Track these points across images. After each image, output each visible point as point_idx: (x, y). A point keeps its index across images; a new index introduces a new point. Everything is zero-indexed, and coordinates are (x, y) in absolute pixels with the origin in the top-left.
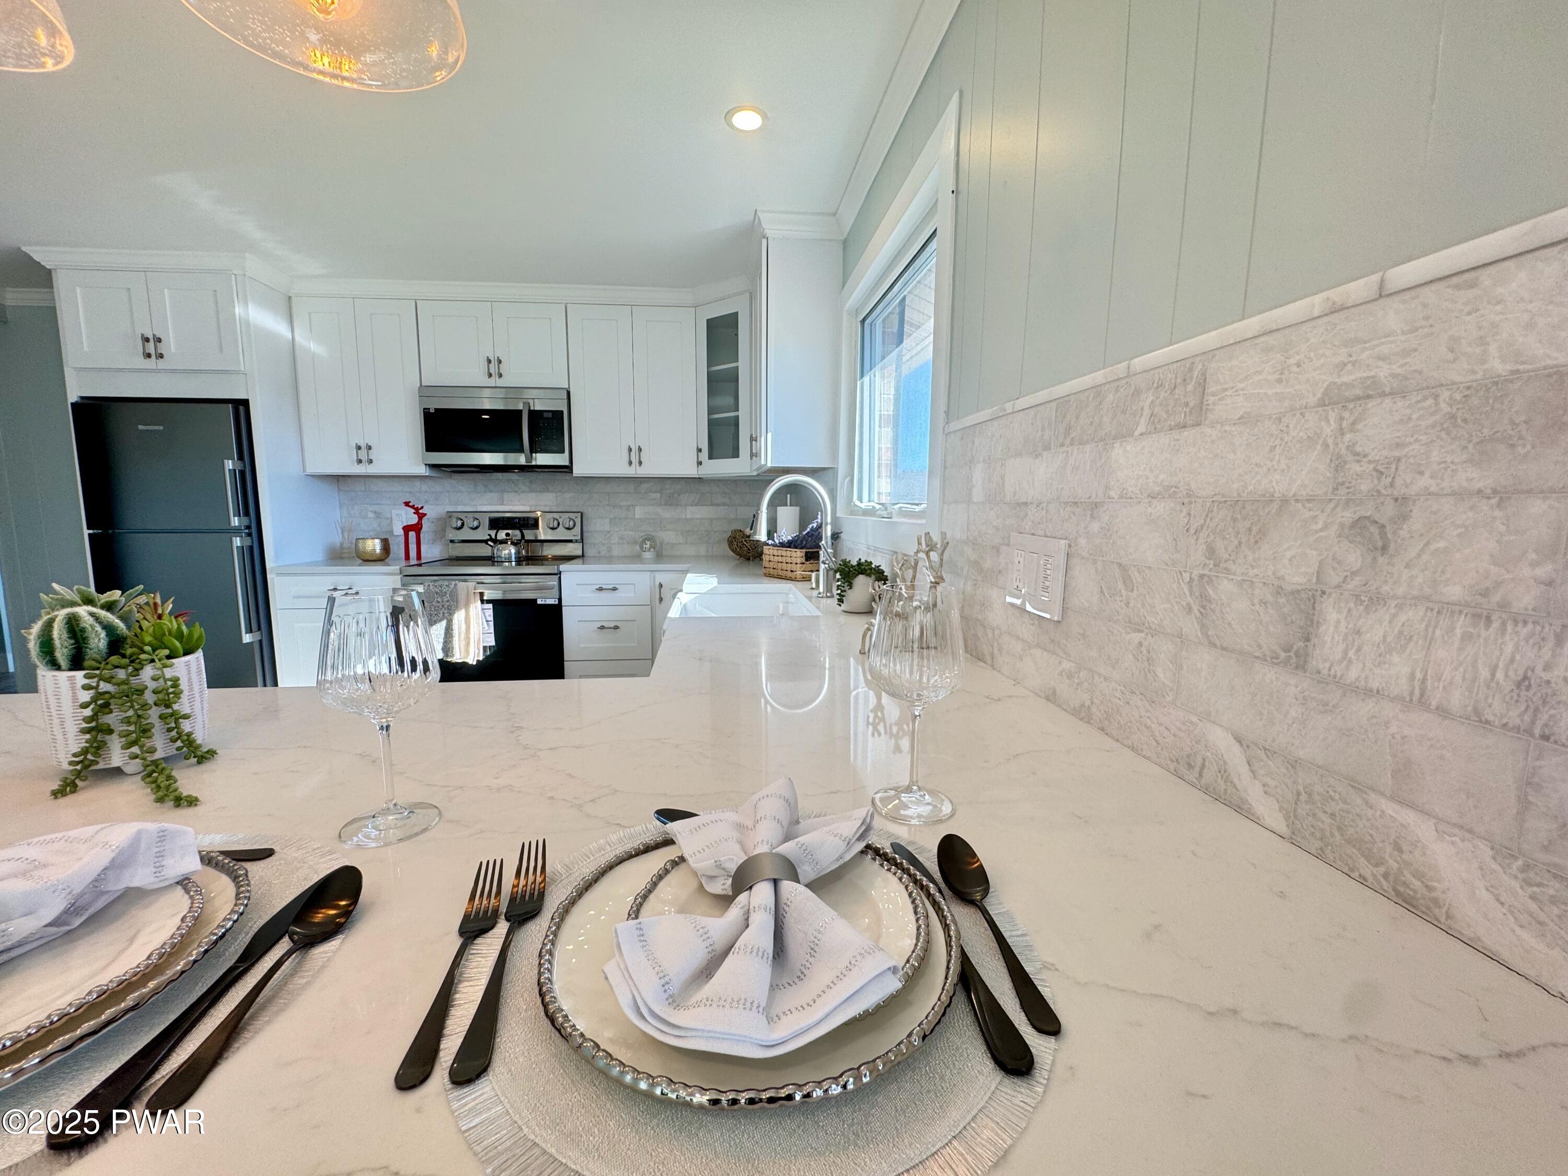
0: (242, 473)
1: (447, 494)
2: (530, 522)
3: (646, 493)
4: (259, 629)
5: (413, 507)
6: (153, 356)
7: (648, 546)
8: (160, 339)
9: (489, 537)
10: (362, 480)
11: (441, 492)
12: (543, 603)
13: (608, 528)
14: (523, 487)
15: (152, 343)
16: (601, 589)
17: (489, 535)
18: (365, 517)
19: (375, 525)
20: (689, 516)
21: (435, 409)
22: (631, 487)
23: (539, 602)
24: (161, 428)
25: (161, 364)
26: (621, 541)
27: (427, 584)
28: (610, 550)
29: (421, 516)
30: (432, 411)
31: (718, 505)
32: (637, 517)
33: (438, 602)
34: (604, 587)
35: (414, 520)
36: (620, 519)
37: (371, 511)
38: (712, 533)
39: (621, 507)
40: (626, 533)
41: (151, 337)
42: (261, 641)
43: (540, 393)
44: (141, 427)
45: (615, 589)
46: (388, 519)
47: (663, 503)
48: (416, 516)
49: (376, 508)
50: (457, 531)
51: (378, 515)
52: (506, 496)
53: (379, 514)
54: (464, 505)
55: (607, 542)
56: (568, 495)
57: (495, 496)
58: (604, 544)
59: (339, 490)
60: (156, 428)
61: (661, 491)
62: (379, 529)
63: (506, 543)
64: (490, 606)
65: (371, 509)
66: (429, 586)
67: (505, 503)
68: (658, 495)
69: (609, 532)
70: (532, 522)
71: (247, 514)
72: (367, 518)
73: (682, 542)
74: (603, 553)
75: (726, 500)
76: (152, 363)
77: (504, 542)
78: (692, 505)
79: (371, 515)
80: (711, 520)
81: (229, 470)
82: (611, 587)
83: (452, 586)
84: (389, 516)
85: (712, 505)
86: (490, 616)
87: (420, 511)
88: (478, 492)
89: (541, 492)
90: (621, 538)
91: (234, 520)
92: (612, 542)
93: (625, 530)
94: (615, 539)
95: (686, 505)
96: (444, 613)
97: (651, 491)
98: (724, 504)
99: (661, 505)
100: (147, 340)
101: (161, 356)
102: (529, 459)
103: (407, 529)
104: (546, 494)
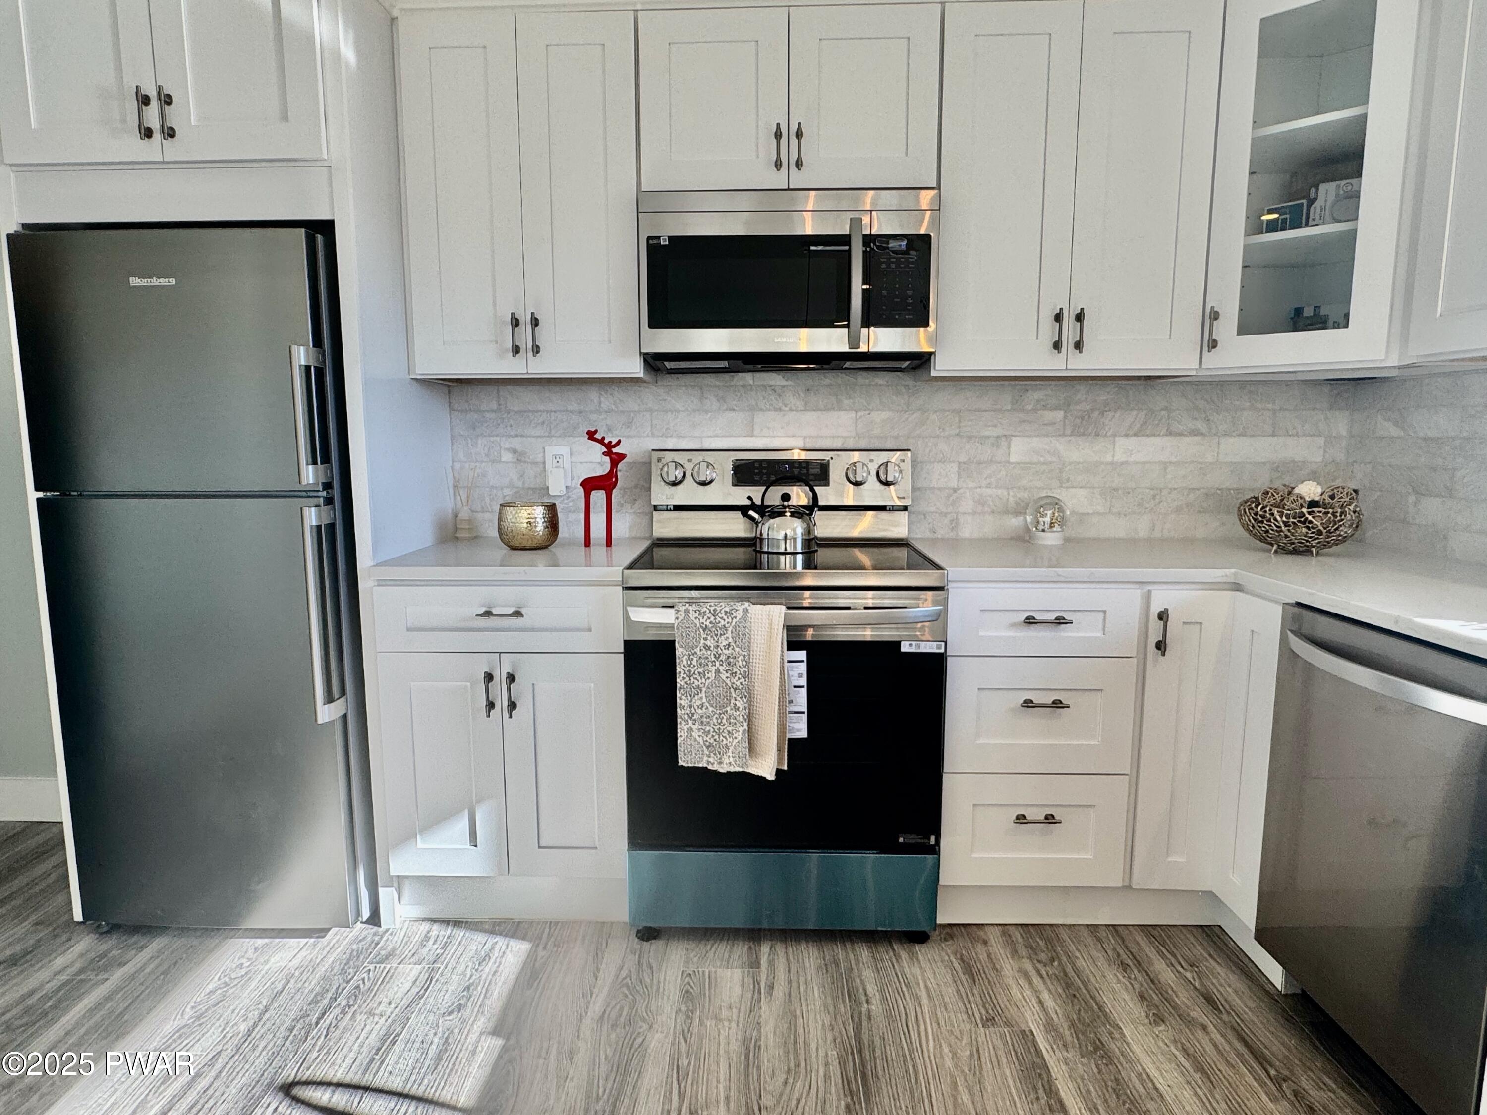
0: (320, 372)
1: (648, 415)
2: (812, 471)
3: (1035, 410)
4: (343, 693)
5: (601, 441)
6: (157, 136)
7: (1048, 519)
8: (169, 96)
9: (748, 503)
10: (492, 388)
11: (639, 412)
12: (912, 650)
13: (954, 484)
14: (792, 401)
15: (154, 104)
16: (1030, 621)
17: (750, 498)
18: (497, 461)
19: (514, 475)
20: (1119, 457)
21: (671, 238)
22: (1006, 399)
23: (905, 648)
24: (173, 281)
25: (172, 150)
26: (979, 509)
27: (682, 608)
28: (955, 525)
29: (616, 459)
30: (664, 242)
31: (1181, 434)
32: (1013, 459)
33: (707, 648)
34: (1039, 617)
35: (600, 466)
36: (979, 463)
37: (508, 450)
38: (1165, 492)
39: (983, 439)
40: (989, 491)
41: (153, 93)
42: (345, 717)
43: (889, 199)
44: (135, 281)
45: (1060, 621)
46: (535, 463)
47: (1068, 432)
48: (607, 459)
49: (516, 443)
50: (674, 488)
51: (519, 456)
52: (759, 418)
53: (523, 454)
54: (680, 437)
55: (950, 509)
56: (879, 416)
57: (739, 417)
58: (946, 515)
59: (451, 409)
60: (163, 281)
61: (1066, 406)
62: (520, 484)
63: (782, 514)
64: (802, 655)
65: (507, 446)
66: (687, 612)
67: (755, 433)
68: (1060, 414)
69: (955, 490)
70: (817, 471)
71: (326, 460)
72: (500, 461)
73: (1100, 509)
74: (940, 533)
75: (1200, 425)
76: (155, 148)
77: (776, 513)
78: (1127, 435)
79: (507, 457)
80: (1165, 465)
81: (300, 366)
82: (1052, 617)
83: (739, 614)
84: (539, 459)
85: (1170, 433)
86: (800, 675)
87: (615, 450)
88: (707, 412)
89: (826, 409)
90: (981, 502)
91: (307, 470)
92: (961, 510)
93: (989, 486)
94: (967, 505)
95: (1114, 435)
96: (718, 671)
97: (1045, 407)
98: (1195, 433)
99: (1064, 435)
100: (145, 100)
101: (171, 133)
102: (854, 341)
103: (590, 485)
104: (836, 414)
